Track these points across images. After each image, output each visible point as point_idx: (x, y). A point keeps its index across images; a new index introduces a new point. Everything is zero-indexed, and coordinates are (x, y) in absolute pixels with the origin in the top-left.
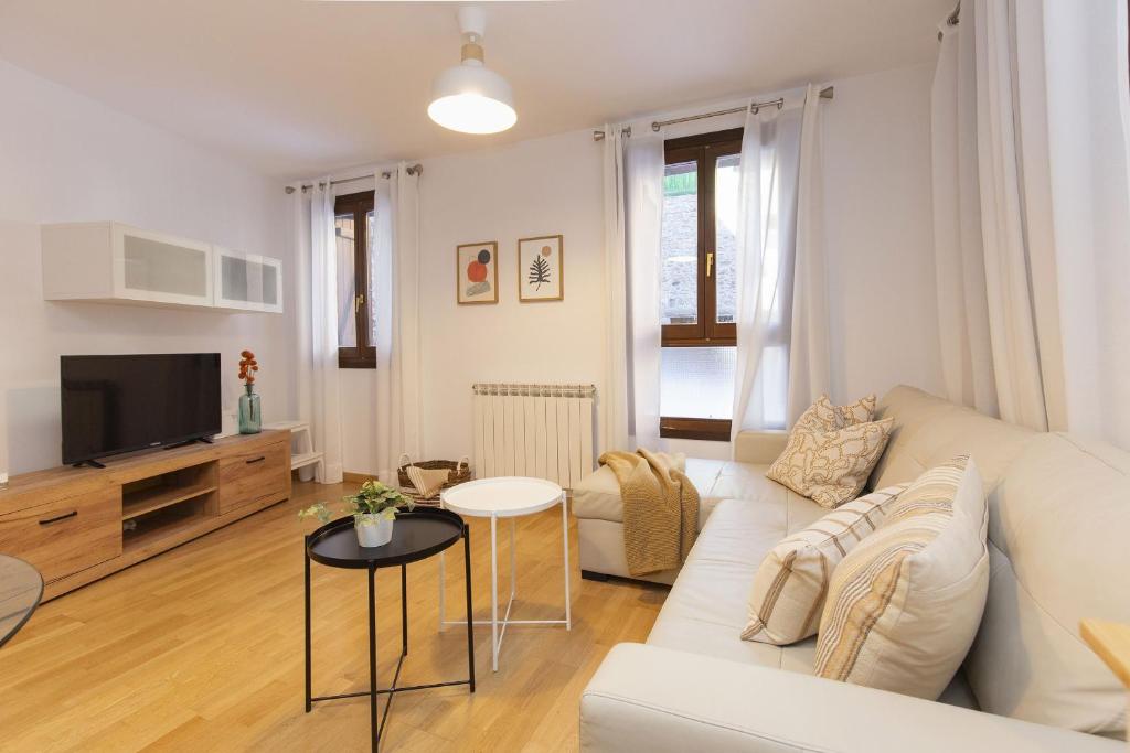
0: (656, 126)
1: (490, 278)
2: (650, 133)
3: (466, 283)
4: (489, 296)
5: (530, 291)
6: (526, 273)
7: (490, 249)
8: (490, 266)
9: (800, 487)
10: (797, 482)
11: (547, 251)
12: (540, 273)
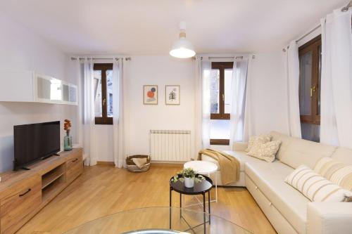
0: (209, 58)
1: (155, 96)
2: (208, 60)
3: (147, 98)
4: (155, 102)
5: (169, 101)
6: (168, 96)
7: (156, 87)
8: (155, 93)
9: (261, 158)
10: (260, 156)
11: (175, 90)
12: (173, 96)
